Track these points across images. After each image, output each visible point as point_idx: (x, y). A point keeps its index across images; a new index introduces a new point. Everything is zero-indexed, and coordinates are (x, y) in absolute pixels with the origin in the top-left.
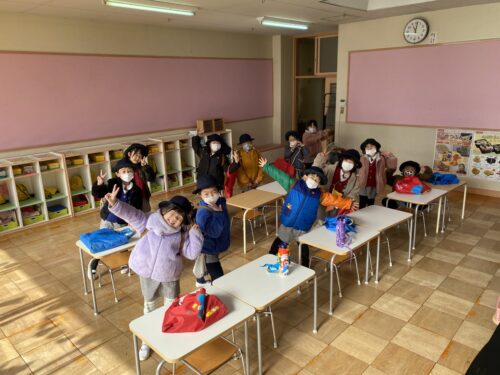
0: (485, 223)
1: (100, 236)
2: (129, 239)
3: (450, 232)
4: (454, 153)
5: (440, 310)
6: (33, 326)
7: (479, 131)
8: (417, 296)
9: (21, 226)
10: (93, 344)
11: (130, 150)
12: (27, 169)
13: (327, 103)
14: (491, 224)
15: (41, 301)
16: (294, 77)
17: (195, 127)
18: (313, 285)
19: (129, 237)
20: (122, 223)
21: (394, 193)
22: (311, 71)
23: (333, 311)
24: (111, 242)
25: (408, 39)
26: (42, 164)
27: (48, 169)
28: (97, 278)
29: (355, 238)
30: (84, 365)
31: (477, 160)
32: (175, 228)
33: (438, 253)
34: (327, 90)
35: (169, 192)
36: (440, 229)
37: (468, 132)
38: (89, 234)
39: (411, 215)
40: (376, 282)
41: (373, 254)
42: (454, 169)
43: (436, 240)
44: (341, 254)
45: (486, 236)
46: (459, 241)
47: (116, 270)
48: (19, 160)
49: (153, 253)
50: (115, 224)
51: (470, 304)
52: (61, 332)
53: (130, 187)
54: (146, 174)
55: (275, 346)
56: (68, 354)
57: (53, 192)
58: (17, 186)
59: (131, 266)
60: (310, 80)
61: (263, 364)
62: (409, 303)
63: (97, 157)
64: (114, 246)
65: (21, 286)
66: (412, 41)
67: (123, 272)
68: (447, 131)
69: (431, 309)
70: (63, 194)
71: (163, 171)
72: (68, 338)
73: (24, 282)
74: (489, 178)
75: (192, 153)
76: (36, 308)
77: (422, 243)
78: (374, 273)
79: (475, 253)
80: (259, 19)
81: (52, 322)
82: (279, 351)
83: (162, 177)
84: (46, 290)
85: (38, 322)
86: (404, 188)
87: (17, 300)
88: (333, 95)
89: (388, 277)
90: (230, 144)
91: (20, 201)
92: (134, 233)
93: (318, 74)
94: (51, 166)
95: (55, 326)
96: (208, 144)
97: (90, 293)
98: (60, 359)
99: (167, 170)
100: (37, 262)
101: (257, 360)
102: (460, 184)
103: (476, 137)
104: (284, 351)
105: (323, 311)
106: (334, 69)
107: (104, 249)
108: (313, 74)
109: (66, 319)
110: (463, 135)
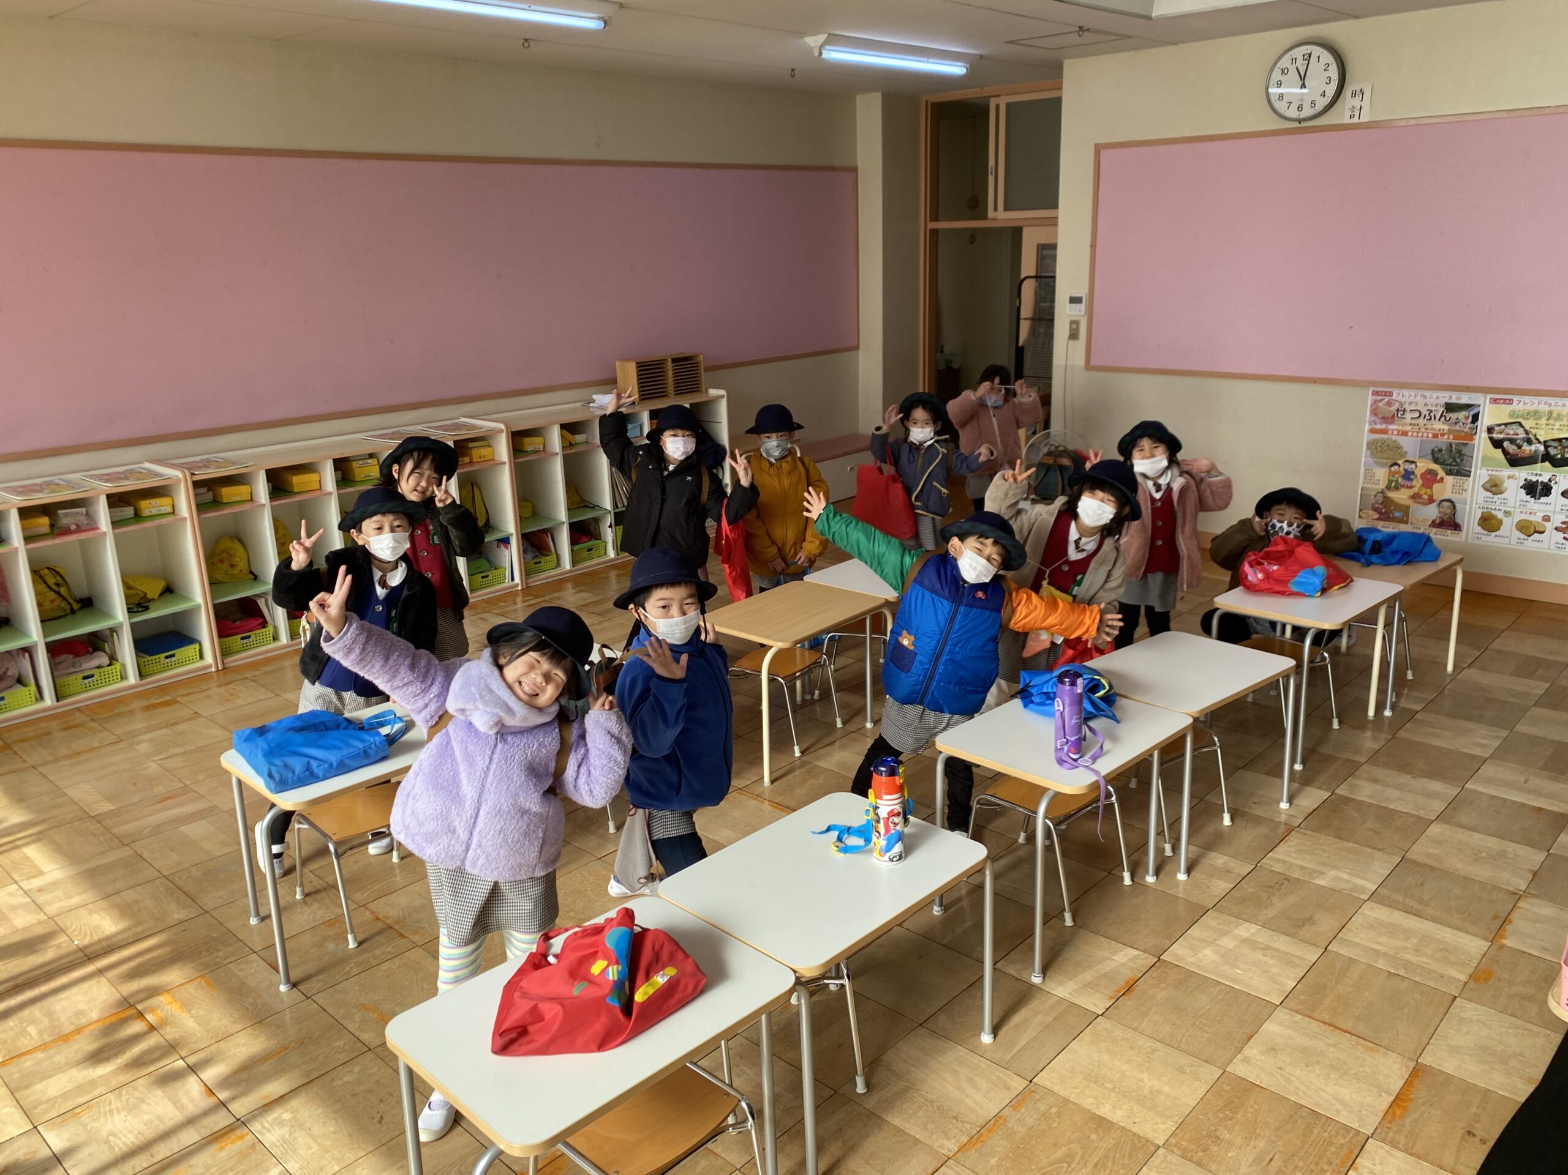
0: (1520, 684)
1: (299, 737)
2: (393, 745)
3: (1411, 715)
4: (1424, 465)
5: (1381, 964)
6: (78, 1031)
7: (1502, 395)
8: (1310, 920)
9: (49, 700)
10: (275, 1088)
11: (398, 457)
12: (66, 518)
13: (1027, 309)
14: (1538, 688)
15: (107, 947)
16: (923, 225)
17: (610, 383)
18: (981, 887)
19: (391, 740)
20: (369, 691)
21: (1238, 592)
22: (976, 206)
23: (1045, 970)
24: (333, 757)
25: (1281, 106)
26: (116, 501)
27: (138, 516)
28: (288, 872)
29: (1114, 738)
30: (243, 1156)
31: (1494, 487)
32: (540, 709)
33: (1375, 781)
34: (1028, 266)
35: (527, 590)
36: (1380, 707)
37: (1465, 399)
38: (262, 731)
39: (1290, 663)
40: (1182, 877)
41: (1172, 788)
42: (1424, 516)
43: (1369, 741)
44: (1067, 790)
45: (1521, 728)
46: (1438, 743)
47: (350, 846)
48: (40, 488)
49: (468, 791)
50: (349, 696)
51: (1474, 946)
52: (171, 1048)
53: (396, 578)
54: (453, 533)
55: (860, 1088)
56: (191, 1121)
57: (153, 589)
58: (36, 573)
59: (398, 832)
60: (973, 236)
61: (820, 1148)
62: (1282, 943)
63: (297, 480)
64: (343, 768)
65: (42, 899)
66: (1293, 113)
67: (374, 849)
68: (1402, 396)
69: (1351, 961)
70: (186, 598)
71: (509, 523)
72: (192, 1069)
73: (55, 884)
74: (1532, 544)
75: (603, 463)
76: (91, 968)
77: (1327, 749)
78: (1175, 848)
79: (1490, 781)
80: (813, 41)
81: (141, 1015)
82: (870, 1103)
83: (506, 541)
84: (124, 910)
85: (94, 1015)
86: (1268, 576)
87: (29, 945)
88: (1046, 281)
89: (1218, 859)
90: (723, 435)
91: (47, 620)
92: (409, 725)
93: (999, 215)
94: (148, 506)
95: (152, 1028)
96: (655, 436)
97: (266, 918)
98: (165, 1136)
99: (521, 519)
100: (98, 819)
101: (802, 1133)
102: (1442, 564)
103: (1491, 415)
104: (889, 1104)
105: (1011, 970)
106: (1051, 200)
107: (310, 777)
108: (984, 216)
109: (186, 1005)
110: (1450, 408)
